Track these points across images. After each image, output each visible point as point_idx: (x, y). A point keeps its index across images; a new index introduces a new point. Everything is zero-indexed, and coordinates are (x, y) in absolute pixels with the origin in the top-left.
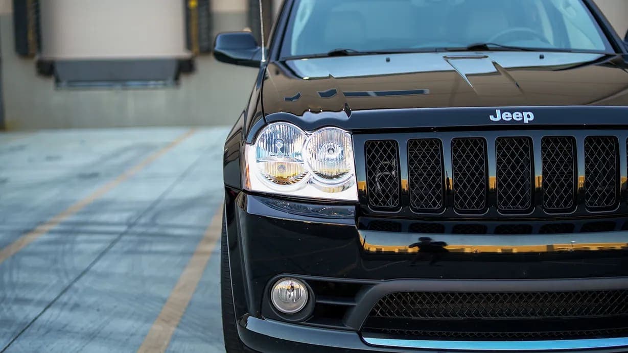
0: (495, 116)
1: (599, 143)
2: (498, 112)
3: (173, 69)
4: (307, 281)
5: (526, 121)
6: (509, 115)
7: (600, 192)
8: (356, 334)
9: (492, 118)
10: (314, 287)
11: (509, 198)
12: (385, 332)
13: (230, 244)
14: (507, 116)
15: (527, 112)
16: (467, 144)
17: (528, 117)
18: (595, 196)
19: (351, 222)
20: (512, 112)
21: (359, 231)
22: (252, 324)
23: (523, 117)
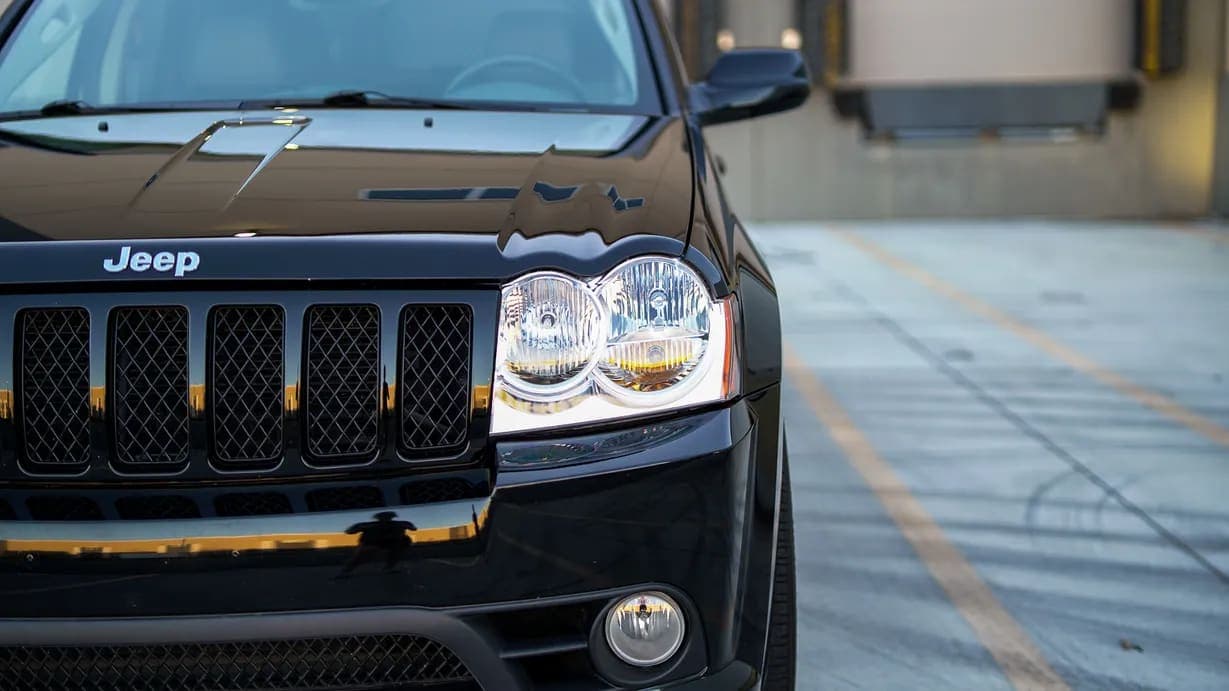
0: (116, 262)
1: (344, 318)
2: (126, 252)
5: (180, 272)
6: (148, 258)
9: (108, 265)
14: (140, 262)
15: (187, 251)
16: (56, 320)
17: (186, 264)
20: (154, 251)
23: (175, 264)
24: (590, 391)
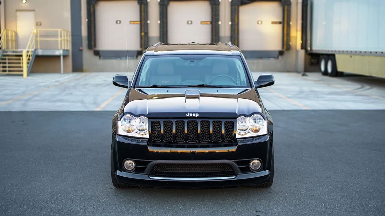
1: (217, 122)
2: (189, 113)
3: (136, 54)
4: (134, 160)
5: (196, 116)
6: (192, 114)
7: (219, 136)
8: (147, 175)
9: (187, 115)
10: (136, 162)
11: (191, 138)
12: (156, 175)
13: (113, 149)
15: (197, 114)
16: (180, 122)
18: (218, 137)
19: (146, 144)
21: (148, 147)
22: (118, 173)
24: (248, 133)
